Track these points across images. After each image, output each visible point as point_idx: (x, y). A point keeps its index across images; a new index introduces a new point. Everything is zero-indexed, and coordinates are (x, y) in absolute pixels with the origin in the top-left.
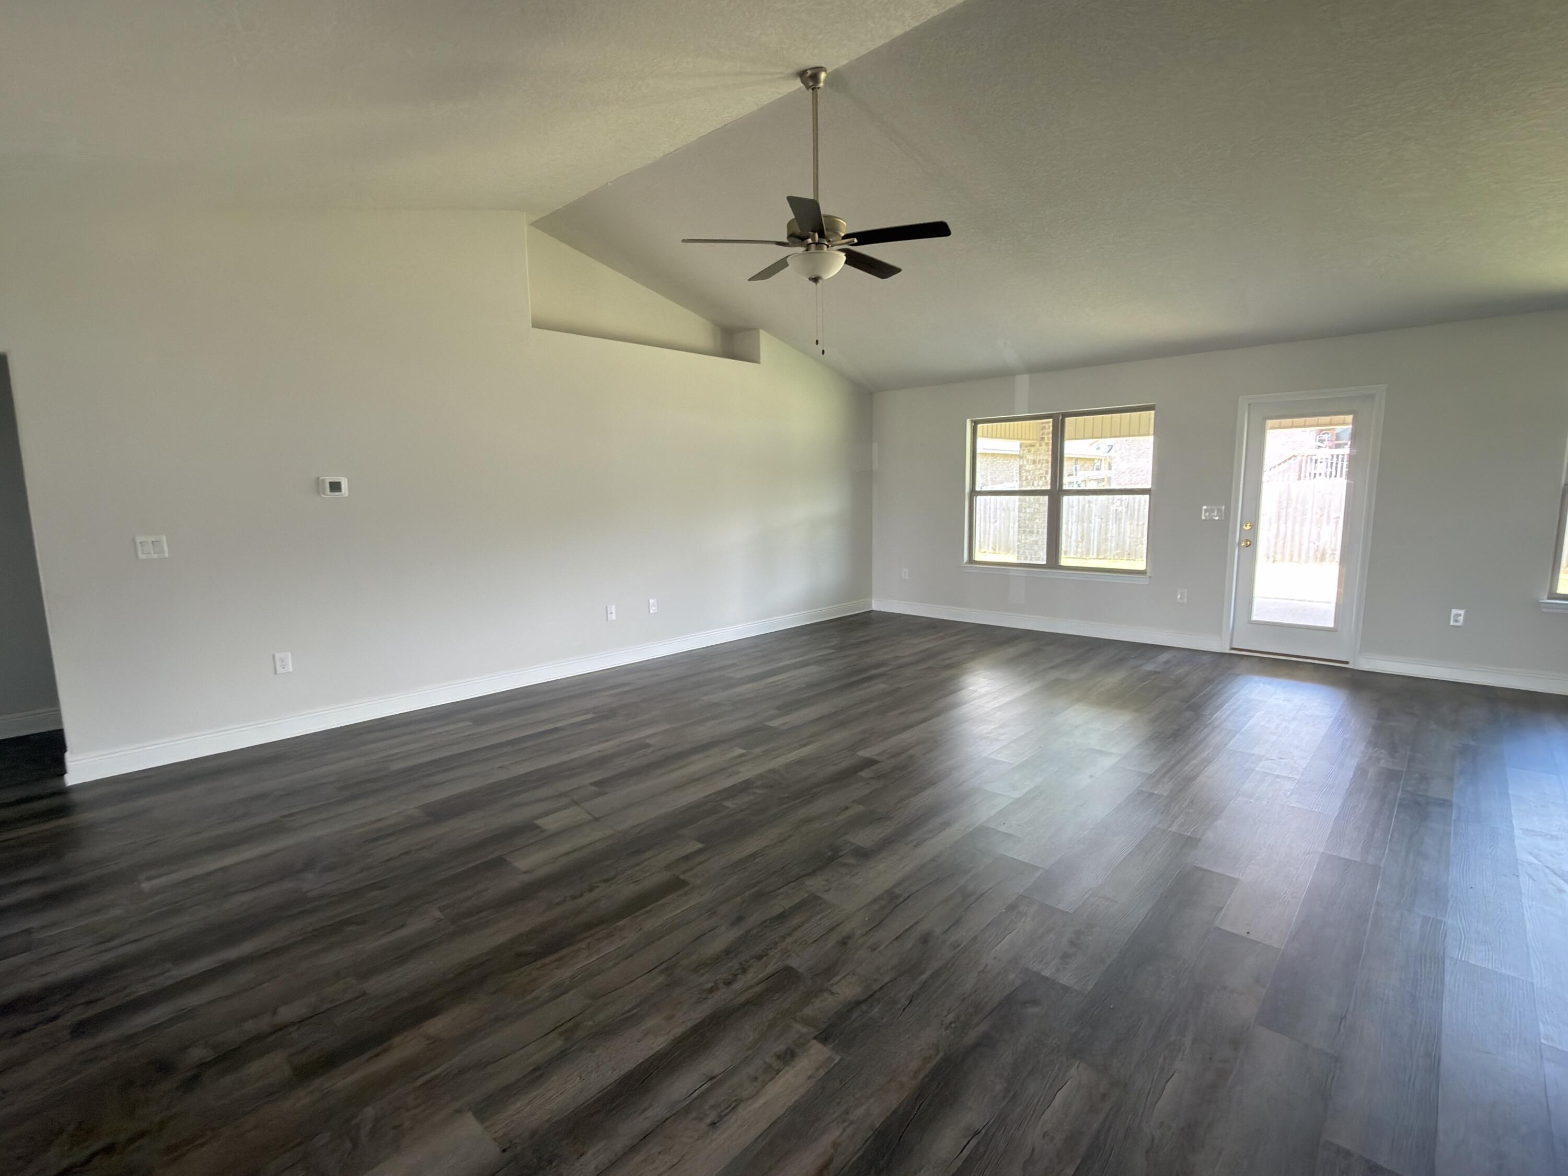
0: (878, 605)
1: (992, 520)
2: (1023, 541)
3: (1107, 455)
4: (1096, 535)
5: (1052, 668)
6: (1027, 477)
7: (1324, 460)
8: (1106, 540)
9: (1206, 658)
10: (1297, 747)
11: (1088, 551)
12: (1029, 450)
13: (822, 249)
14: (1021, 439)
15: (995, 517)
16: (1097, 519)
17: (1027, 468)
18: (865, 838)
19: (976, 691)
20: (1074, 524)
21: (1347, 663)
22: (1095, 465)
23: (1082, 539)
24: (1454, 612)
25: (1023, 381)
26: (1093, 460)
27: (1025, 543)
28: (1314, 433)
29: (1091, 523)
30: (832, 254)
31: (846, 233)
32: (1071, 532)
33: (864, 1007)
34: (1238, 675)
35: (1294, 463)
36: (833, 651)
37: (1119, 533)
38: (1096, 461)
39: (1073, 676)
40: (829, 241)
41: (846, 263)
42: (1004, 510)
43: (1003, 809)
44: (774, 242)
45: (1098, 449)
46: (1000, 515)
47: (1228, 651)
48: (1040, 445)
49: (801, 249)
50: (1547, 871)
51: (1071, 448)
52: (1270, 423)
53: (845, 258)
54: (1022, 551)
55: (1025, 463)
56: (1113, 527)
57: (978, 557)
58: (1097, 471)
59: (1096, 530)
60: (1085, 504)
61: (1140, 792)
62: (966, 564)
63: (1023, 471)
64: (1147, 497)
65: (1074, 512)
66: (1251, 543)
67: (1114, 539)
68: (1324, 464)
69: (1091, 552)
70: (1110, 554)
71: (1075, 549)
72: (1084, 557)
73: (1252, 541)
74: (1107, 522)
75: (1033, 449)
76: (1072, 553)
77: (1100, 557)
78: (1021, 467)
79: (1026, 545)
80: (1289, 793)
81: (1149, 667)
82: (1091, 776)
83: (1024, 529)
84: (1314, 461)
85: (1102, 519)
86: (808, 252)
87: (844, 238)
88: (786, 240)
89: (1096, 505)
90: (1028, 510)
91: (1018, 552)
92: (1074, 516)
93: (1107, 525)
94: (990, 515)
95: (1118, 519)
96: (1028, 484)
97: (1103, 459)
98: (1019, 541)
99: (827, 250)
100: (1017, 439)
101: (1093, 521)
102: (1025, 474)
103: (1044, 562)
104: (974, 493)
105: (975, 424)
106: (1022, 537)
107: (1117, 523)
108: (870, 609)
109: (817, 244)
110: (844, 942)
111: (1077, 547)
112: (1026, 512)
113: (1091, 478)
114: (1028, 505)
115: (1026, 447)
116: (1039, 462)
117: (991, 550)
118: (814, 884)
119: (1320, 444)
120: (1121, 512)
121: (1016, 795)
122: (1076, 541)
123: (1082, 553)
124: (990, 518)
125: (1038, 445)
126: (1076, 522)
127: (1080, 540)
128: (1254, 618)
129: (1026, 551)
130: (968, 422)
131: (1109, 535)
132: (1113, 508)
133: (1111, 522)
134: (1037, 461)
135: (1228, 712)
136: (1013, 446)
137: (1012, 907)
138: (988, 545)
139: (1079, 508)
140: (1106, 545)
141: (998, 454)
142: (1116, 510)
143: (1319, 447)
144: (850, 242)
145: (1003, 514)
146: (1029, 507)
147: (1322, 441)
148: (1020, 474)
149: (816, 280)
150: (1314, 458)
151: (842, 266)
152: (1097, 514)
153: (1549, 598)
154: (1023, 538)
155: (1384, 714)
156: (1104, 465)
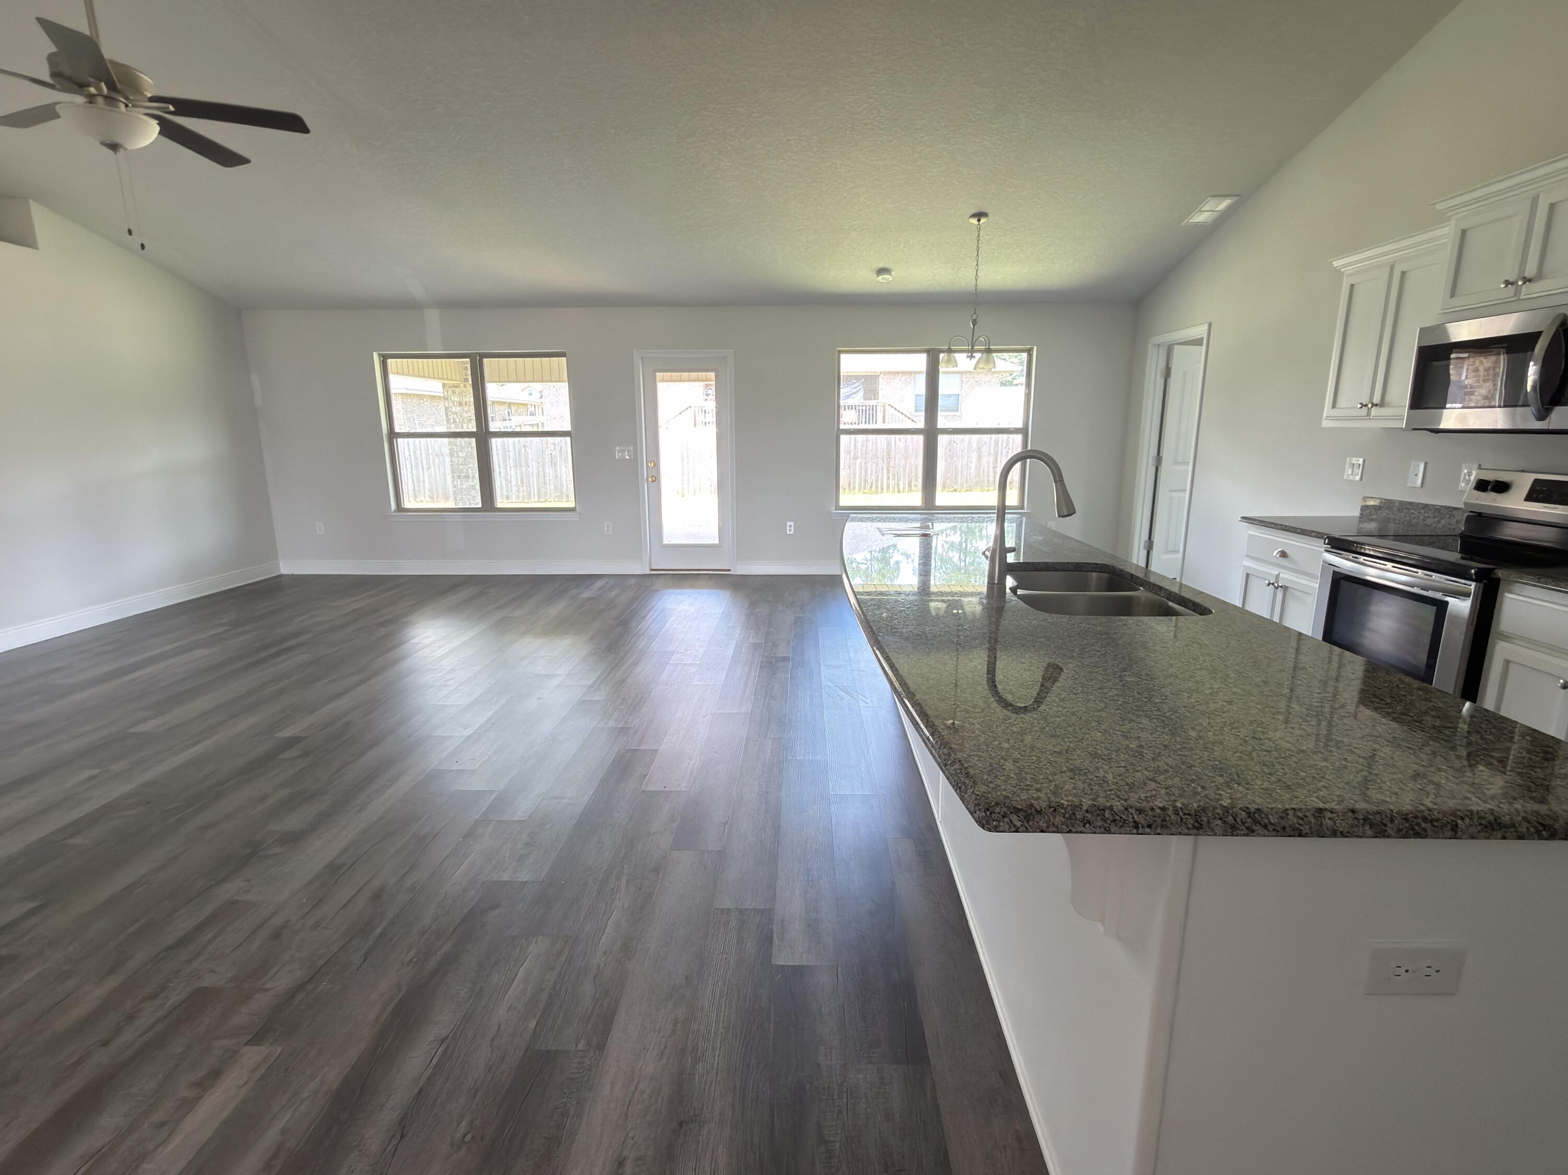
0: (287, 568)
1: (425, 467)
2: (459, 487)
3: (540, 401)
4: (535, 479)
5: (498, 608)
6: (454, 419)
7: (710, 412)
8: (545, 483)
9: (632, 581)
10: (698, 639)
11: (529, 495)
12: (453, 391)
13: (117, 107)
14: (443, 379)
15: (428, 462)
16: (534, 464)
17: (454, 410)
18: (294, 821)
19: (419, 643)
20: (512, 469)
21: (729, 570)
22: (529, 410)
23: (523, 484)
24: (788, 524)
25: (433, 317)
26: (526, 405)
27: (462, 488)
28: (701, 389)
29: (529, 467)
30: (140, 119)
31: (154, 95)
32: (511, 477)
33: (309, 987)
34: (657, 590)
35: (690, 413)
36: (228, 628)
37: (556, 476)
38: (529, 406)
39: (517, 613)
40: (127, 98)
41: (160, 133)
42: (437, 455)
43: (455, 748)
44: (27, 77)
45: (530, 394)
46: (434, 461)
47: (648, 572)
48: (465, 386)
49: (80, 99)
50: (837, 689)
51: (493, 391)
52: (659, 375)
53: (158, 129)
54: (460, 497)
55: (451, 405)
56: (549, 470)
57: (408, 504)
58: (531, 417)
59: (535, 474)
60: (521, 449)
61: (582, 702)
62: (395, 511)
63: (450, 414)
64: (568, 439)
65: (511, 457)
66: (656, 479)
67: (552, 482)
68: (711, 414)
69: (532, 496)
70: (550, 497)
71: (516, 493)
72: (526, 501)
73: (656, 476)
74: (544, 466)
75: (457, 390)
76: (514, 497)
77: (542, 500)
78: (446, 409)
79: (463, 490)
80: (692, 676)
81: (586, 594)
82: (539, 699)
83: (457, 474)
84: (704, 412)
85: (538, 463)
86: (91, 105)
87: (151, 99)
88: (47, 78)
89: (531, 449)
90: (460, 454)
91: (455, 498)
92: (511, 460)
93: (544, 469)
94: (422, 460)
95: (553, 464)
96: (457, 427)
97: (536, 404)
98: (455, 487)
99: (127, 110)
100: (439, 378)
101: (530, 465)
102: (452, 416)
103: (480, 506)
104: (393, 435)
105: (384, 359)
106: (457, 482)
107: (553, 466)
108: (279, 574)
109: (106, 97)
110: (276, 935)
111: (518, 491)
112: (458, 456)
113: (525, 423)
114: (459, 449)
115: (450, 387)
116: (466, 404)
117: (428, 498)
118: (230, 890)
119: (707, 398)
120: (556, 456)
121: (468, 732)
122: (517, 485)
123: (524, 497)
124: (422, 463)
125: (462, 386)
126: (514, 466)
127: (520, 484)
128: (666, 542)
129: (463, 497)
130: (375, 355)
131: (547, 479)
132: (547, 452)
133: (547, 465)
134: (464, 403)
135: (650, 622)
136: (435, 387)
137: (468, 835)
138: (424, 493)
139: (515, 453)
140: (546, 489)
141: (424, 396)
142: (551, 454)
143: (707, 400)
144: (163, 108)
145: (437, 460)
146: (461, 451)
147: (707, 395)
148: (447, 416)
149: (114, 147)
150: (704, 409)
151: (156, 136)
152: (534, 458)
153: (836, 510)
154: (459, 483)
155: (753, 605)
156: (538, 411)
